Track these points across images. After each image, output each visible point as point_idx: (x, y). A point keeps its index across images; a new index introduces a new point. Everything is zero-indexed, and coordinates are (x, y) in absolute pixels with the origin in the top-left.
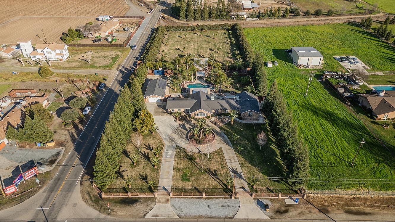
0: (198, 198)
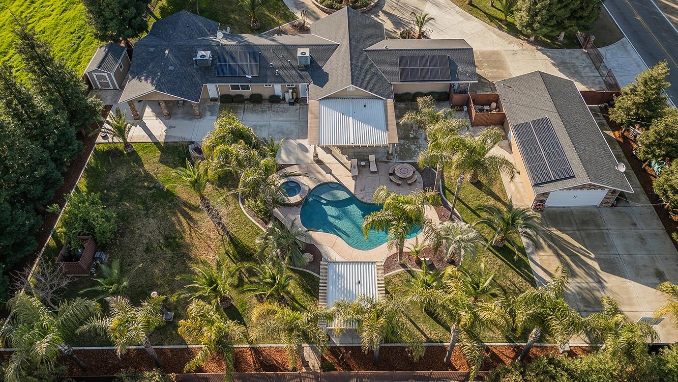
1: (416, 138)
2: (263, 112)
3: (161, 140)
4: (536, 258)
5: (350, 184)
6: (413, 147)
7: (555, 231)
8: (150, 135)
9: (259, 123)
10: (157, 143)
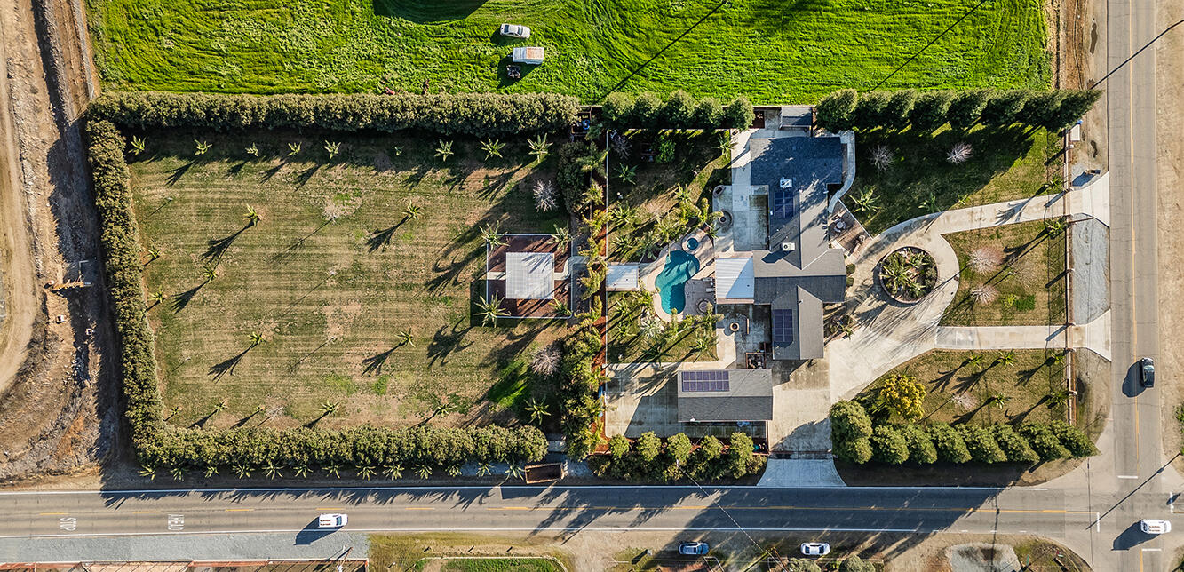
0: (1070, 281)
1: (735, 317)
2: (759, 222)
3: (733, 166)
4: (649, 367)
5: (698, 276)
6: (728, 314)
7: (666, 381)
8: (737, 159)
9: (748, 221)
10: (730, 164)
